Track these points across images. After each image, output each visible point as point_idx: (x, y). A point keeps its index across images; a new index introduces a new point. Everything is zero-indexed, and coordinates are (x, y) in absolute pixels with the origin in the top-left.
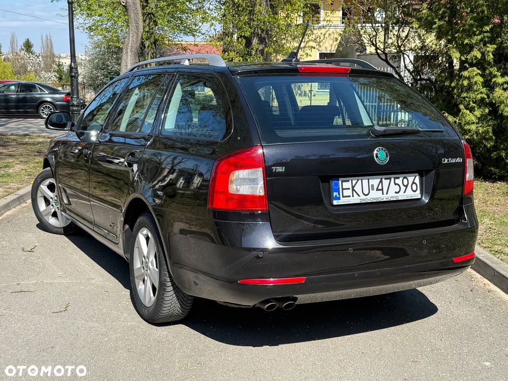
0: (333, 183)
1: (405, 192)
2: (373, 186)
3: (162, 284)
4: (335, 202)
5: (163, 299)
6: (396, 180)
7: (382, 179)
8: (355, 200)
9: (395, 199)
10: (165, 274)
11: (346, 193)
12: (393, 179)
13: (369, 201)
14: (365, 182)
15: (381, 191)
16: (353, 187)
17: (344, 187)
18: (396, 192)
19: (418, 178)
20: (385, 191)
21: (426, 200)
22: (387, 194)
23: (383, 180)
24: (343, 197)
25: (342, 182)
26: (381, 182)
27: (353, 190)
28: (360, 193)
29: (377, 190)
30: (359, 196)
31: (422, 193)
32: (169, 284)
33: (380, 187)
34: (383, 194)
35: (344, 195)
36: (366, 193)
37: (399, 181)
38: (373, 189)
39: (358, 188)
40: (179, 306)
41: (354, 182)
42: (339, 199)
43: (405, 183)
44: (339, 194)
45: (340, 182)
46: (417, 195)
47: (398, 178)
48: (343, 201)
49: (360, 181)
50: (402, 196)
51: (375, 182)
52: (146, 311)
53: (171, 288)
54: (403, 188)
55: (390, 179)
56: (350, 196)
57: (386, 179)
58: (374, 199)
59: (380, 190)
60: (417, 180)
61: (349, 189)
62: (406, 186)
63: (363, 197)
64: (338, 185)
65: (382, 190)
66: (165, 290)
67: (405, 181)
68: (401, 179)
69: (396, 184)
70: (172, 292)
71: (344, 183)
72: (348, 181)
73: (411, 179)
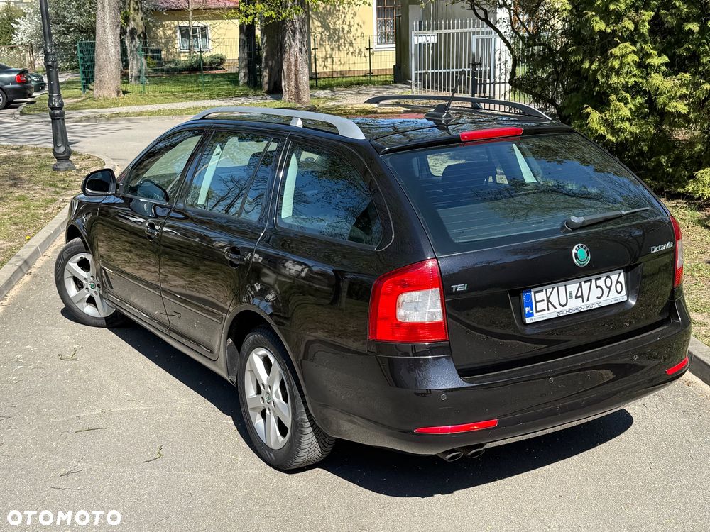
0: (524, 295)
1: (608, 296)
2: (571, 293)
3: (297, 425)
4: (528, 321)
5: (300, 443)
6: (598, 281)
7: (581, 282)
8: (551, 314)
9: (597, 306)
10: (302, 413)
11: (541, 306)
12: (593, 281)
13: (568, 313)
14: (562, 289)
15: (581, 298)
16: (548, 298)
17: (537, 300)
18: (598, 298)
19: (622, 274)
20: (585, 298)
21: (633, 302)
22: (588, 301)
23: (583, 283)
24: (537, 312)
25: (535, 293)
26: (580, 286)
27: (548, 301)
28: (557, 304)
29: (577, 297)
30: (555, 308)
31: (628, 294)
32: (308, 425)
33: (579, 294)
34: (583, 302)
35: (538, 309)
36: (563, 303)
37: (601, 283)
38: (571, 297)
39: (554, 299)
40: (320, 449)
41: (549, 291)
42: (532, 315)
43: (609, 285)
44: (532, 310)
45: (532, 293)
46: (622, 297)
47: (600, 278)
48: (537, 317)
49: (556, 289)
50: (605, 301)
51: (573, 287)
52: (272, 454)
53: (310, 430)
54: (606, 290)
55: (590, 281)
56: (544, 310)
57: (586, 282)
58: (573, 309)
59: (579, 297)
60: (622, 279)
61: (543, 301)
62: (610, 288)
63: (560, 309)
64: (529, 297)
65: (582, 296)
66: (302, 432)
67: (608, 280)
68: (603, 279)
69: (597, 287)
70: (312, 434)
71: (537, 294)
72: (542, 291)
73: (614, 277)
